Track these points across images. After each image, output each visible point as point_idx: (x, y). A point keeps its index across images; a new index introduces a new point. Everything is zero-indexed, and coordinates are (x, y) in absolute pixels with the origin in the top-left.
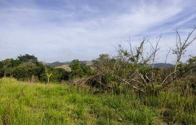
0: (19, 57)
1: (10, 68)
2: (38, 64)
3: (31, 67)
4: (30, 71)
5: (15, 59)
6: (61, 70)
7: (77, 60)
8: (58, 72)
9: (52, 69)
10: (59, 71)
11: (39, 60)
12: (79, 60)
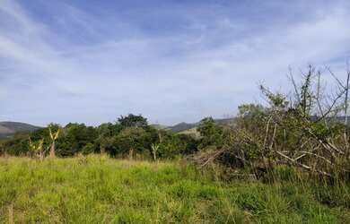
0: (120, 120)
1: (108, 138)
2: (148, 129)
3: (138, 135)
4: (136, 141)
5: (114, 123)
6: (184, 138)
7: (211, 118)
8: (179, 140)
9: (169, 136)
10: (182, 139)
11: (150, 122)
12: (214, 118)
